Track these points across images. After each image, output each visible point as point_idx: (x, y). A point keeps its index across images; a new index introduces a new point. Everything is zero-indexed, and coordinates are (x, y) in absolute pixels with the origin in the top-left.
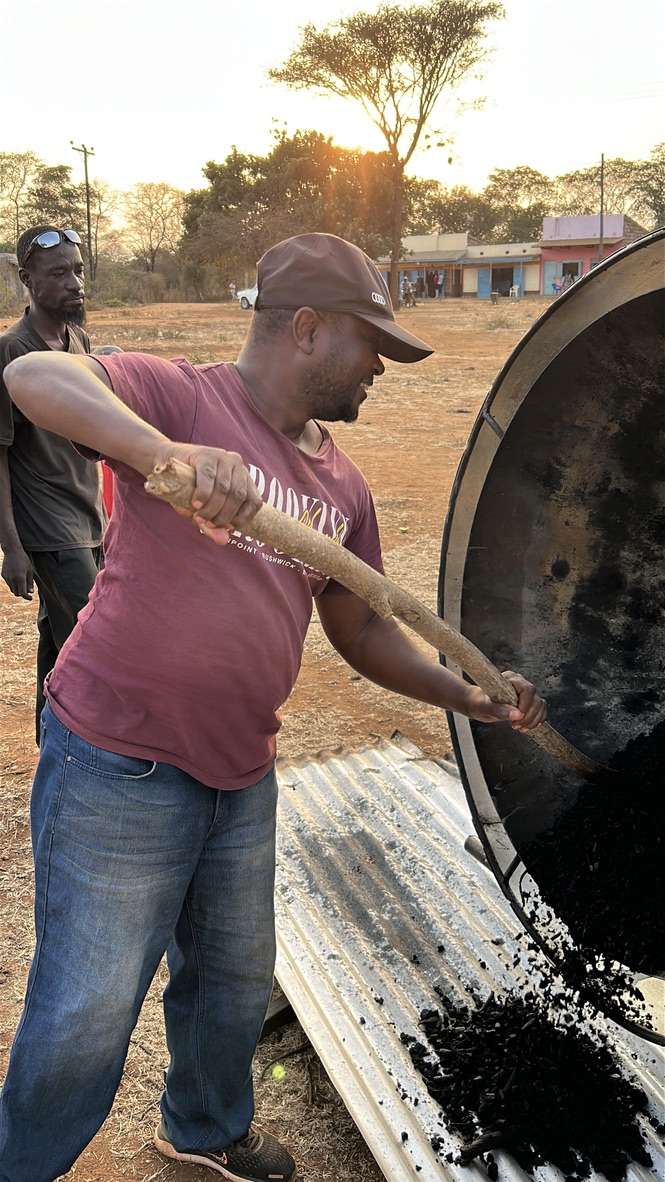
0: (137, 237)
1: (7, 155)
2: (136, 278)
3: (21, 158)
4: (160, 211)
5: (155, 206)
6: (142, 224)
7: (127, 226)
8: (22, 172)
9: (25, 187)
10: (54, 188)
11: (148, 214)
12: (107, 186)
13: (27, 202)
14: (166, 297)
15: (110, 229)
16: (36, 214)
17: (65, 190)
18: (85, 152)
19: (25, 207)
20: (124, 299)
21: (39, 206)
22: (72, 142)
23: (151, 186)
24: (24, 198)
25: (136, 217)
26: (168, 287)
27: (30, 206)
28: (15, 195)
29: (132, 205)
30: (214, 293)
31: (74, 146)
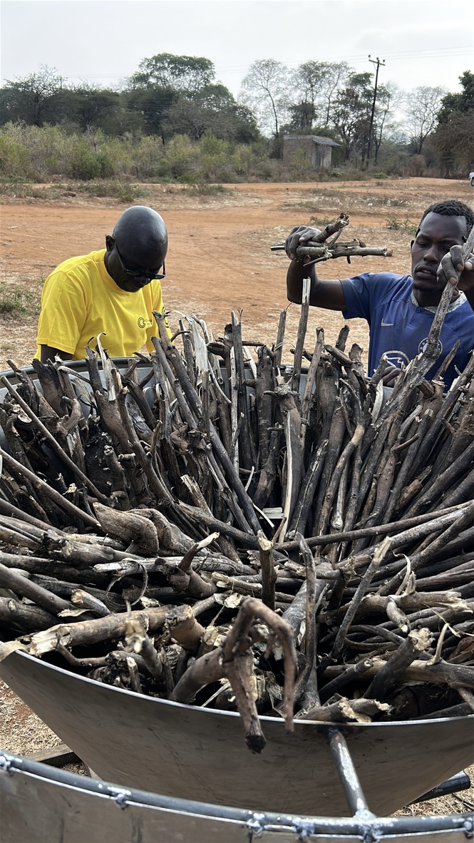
0: (412, 127)
1: (328, 64)
2: (401, 158)
3: (337, 67)
4: (432, 109)
5: (429, 105)
6: (417, 117)
7: (406, 119)
8: (336, 77)
9: (336, 88)
10: (359, 90)
11: (423, 110)
12: (396, 89)
13: (336, 99)
14: (425, 173)
15: (392, 121)
16: (342, 107)
17: (366, 91)
18: (378, 63)
19: (334, 102)
20: (388, 173)
21: (344, 102)
22: (369, 56)
23: (428, 89)
24: (335, 95)
25: (413, 113)
26: (428, 166)
27: (336, 102)
28: (329, 93)
29: (412, 104)
30: (460, 172)
31: (371, 59)
